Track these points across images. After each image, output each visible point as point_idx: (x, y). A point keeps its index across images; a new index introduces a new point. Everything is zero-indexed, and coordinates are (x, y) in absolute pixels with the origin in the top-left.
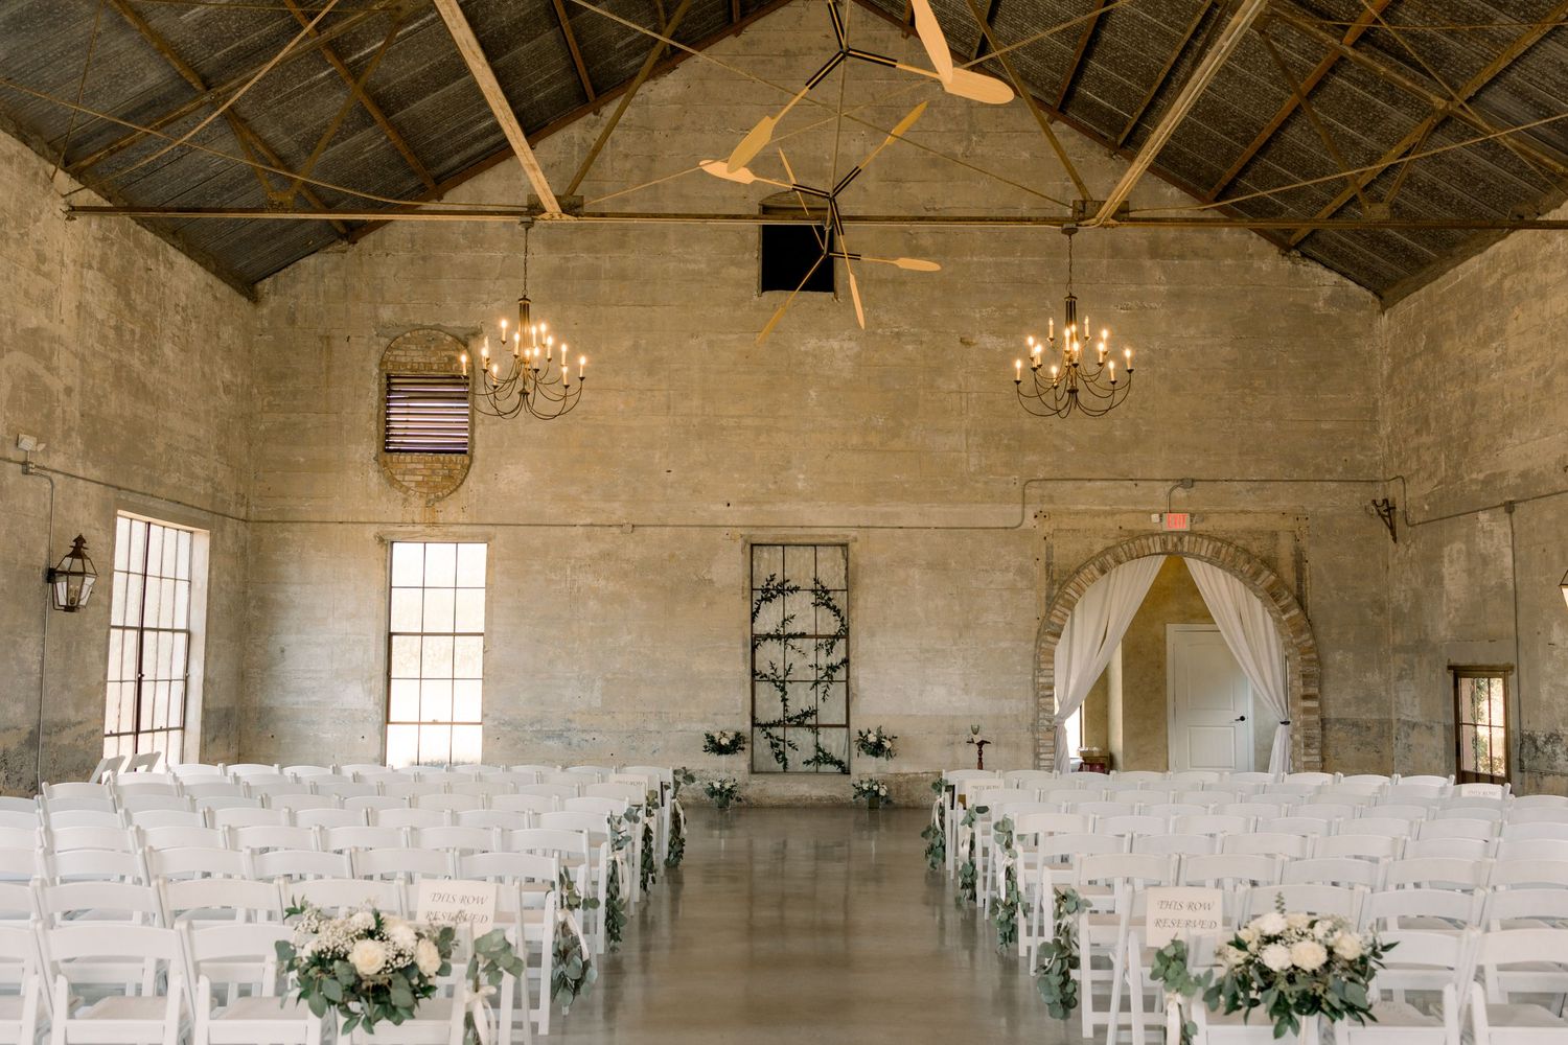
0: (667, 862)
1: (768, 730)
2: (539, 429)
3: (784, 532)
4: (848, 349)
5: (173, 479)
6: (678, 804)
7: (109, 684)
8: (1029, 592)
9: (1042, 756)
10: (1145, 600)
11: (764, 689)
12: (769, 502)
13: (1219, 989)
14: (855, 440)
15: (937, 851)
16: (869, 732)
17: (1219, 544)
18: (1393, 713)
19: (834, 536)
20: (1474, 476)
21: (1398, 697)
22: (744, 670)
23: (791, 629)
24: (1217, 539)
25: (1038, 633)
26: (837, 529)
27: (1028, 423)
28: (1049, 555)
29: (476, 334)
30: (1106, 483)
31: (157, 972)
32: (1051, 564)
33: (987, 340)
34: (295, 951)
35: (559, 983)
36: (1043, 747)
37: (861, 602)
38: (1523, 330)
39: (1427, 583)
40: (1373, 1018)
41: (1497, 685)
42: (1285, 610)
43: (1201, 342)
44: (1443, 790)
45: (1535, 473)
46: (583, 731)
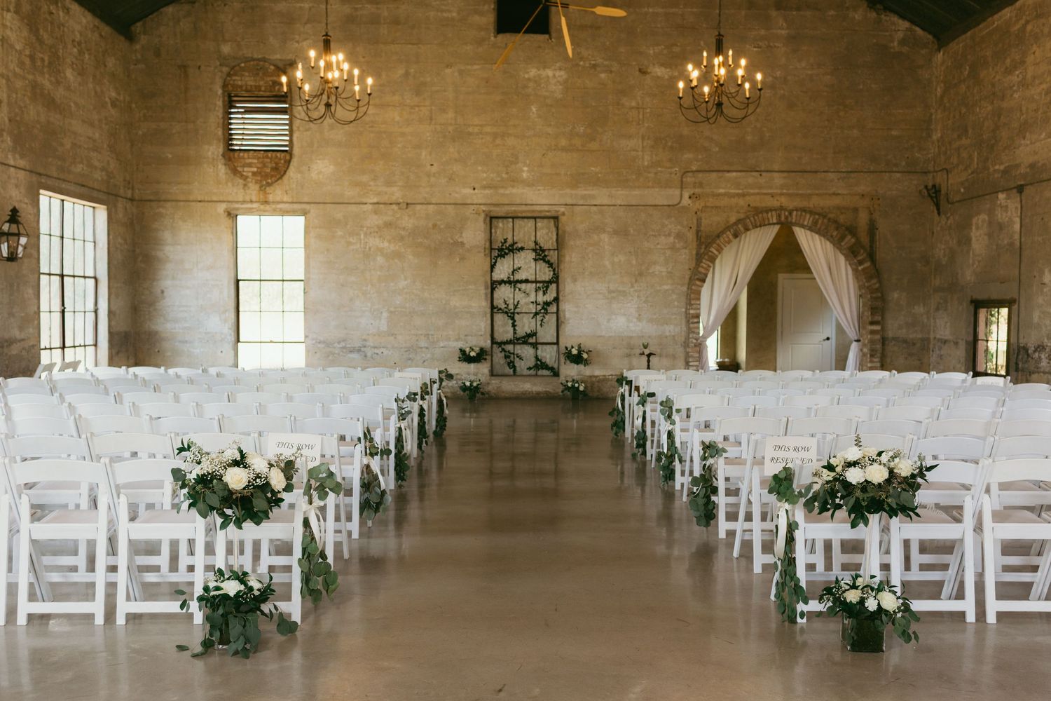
0: (435, 433)
1: (503, 346)
2: (339, 134)
3: (513, 209)
4: (559, 76)
5: (79, 168)
6: (442, 394)
7: (41, 314)
8: (684, 251)
9: (691, 364)
10: (764, 257)
11: (499, 318)
12: (502, 187)
13: (814, 498)
14: (563, 142)
15: (619, 425)
16: (572, 347)
17: (817, 217)
18: (932, 333)
19: (548, 211)
20: (997, 167)
21: (935, 322)
22: (485, 305)
23: (518, 276)
24: (816, 213)
25: (690, 279)
26: (550, 207)
27: (686, 131)
28: (699, 225)
29: (292, 64)
30: (739, 174)
31: (90, 496)
32: (700, 230)
33: (658, 70)
34: (185, 475)
35: (365, 506)
36: (692, 355)
37: (567, 258)
38: (1038, 61)
39: (959, 243)
40: (918, 515)
41: (1004, 311)
42: (860, 263)
43: (809, 72)
44: (964, 381)
45: (1040, 164)
46: (375, 347)
